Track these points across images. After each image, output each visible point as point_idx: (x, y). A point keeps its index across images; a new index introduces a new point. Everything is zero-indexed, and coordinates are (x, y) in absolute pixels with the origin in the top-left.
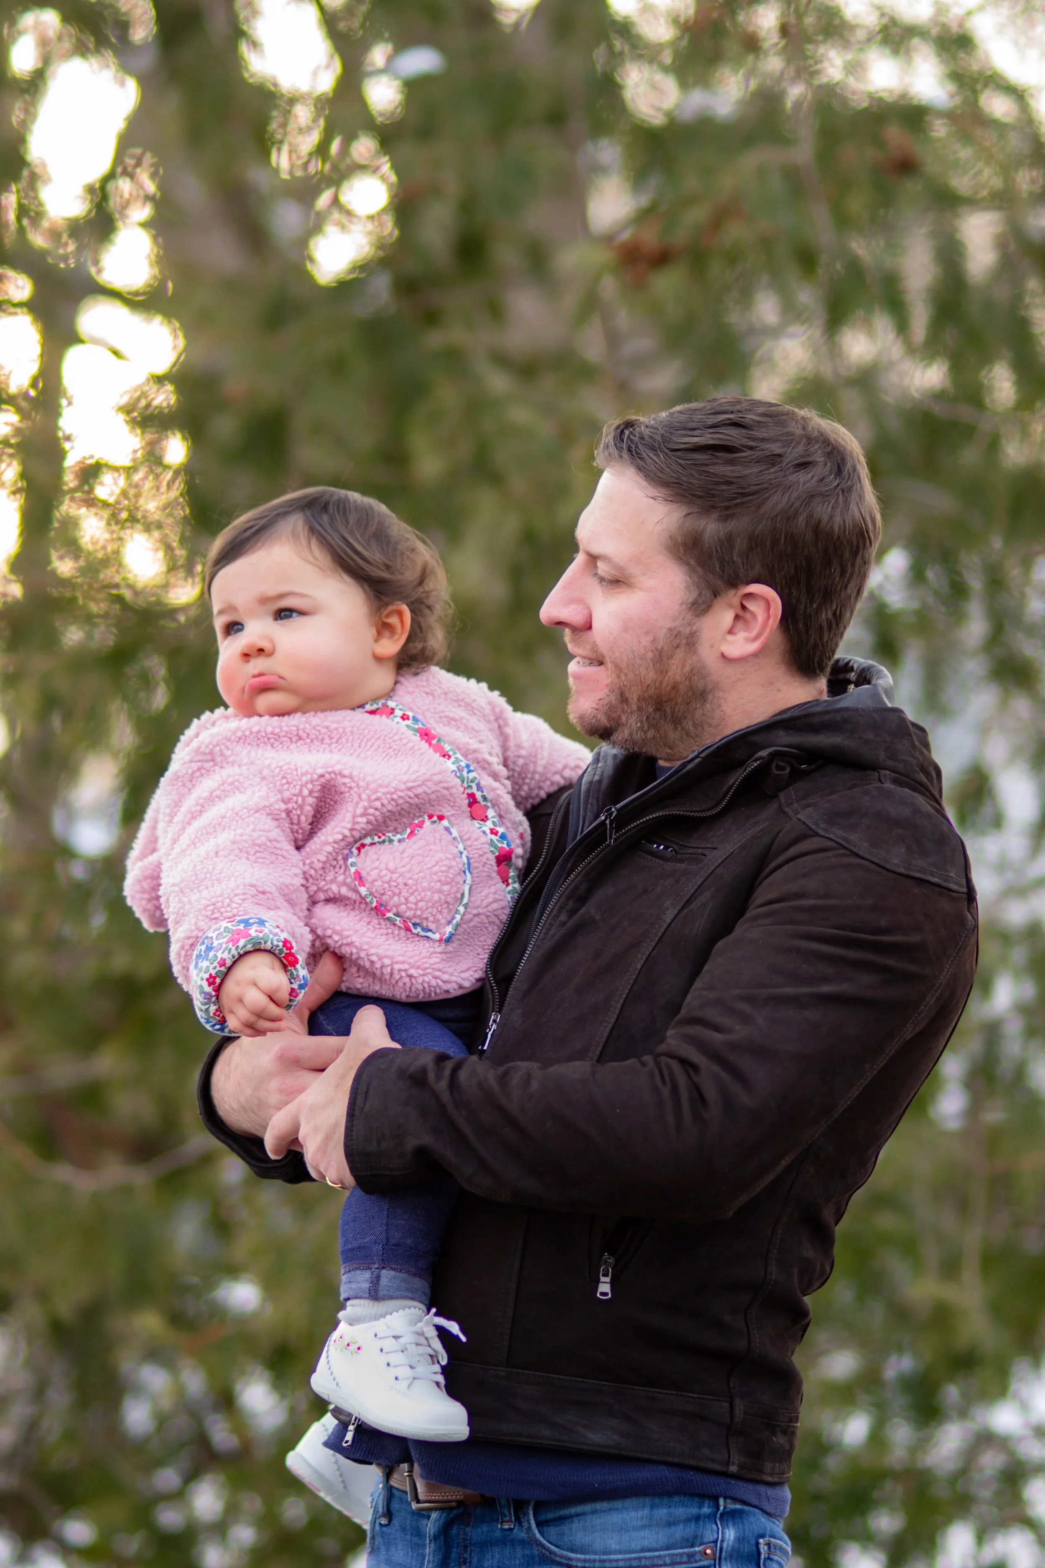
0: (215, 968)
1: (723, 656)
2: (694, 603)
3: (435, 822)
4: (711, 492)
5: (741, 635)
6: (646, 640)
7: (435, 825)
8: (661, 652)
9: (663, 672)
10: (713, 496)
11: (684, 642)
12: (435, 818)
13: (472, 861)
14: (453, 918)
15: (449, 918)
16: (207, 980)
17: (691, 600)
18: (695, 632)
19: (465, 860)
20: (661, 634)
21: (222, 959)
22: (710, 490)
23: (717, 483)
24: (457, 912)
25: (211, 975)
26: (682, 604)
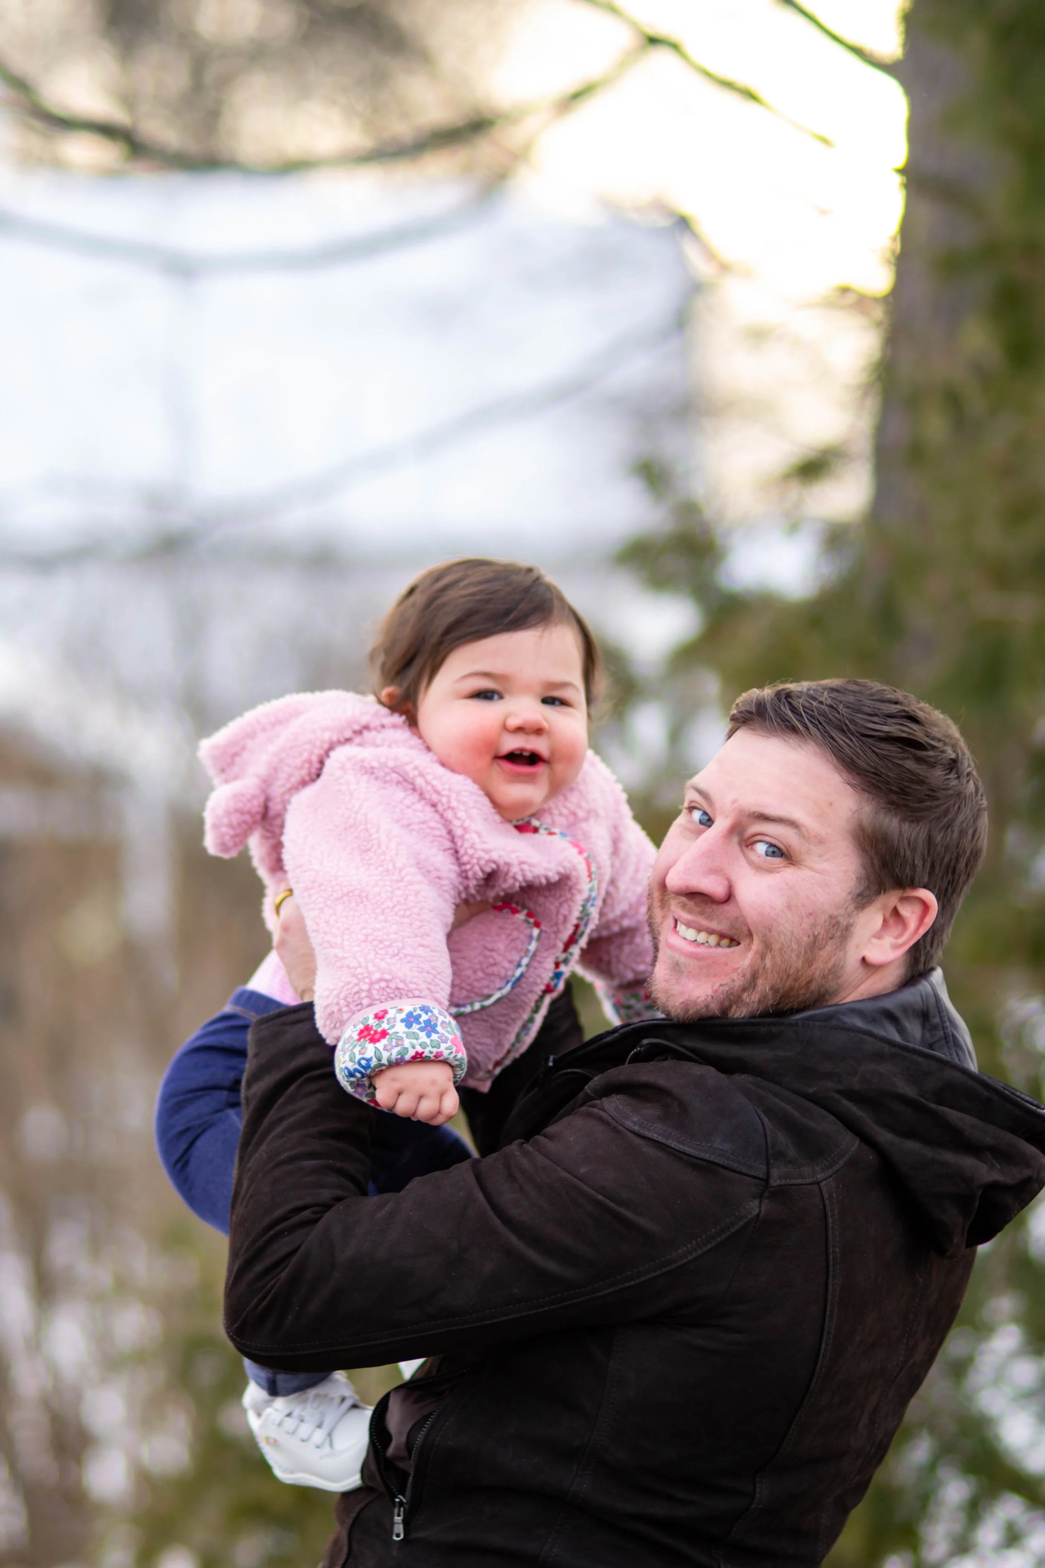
0: (431, 1052)
1: (864, 960)
2: (860, 895)
3: (528, 922)
4: (906, 790)
5: (888, 940)
6: (807, 923)
7: (526, 925)
8: (815, 937)
9: (809, 963)
10: (907, 794)
11: (839, 934)
12: (532, 920)
13: (524, 980)
14: (464, 1006)
15: (461, 1002)
16: (417, 1053)
17: (858, 891)
18: (851, 925)
19: (518, 973)
20: (822, 919)
21: (442, 1052)
22: (906, 787)
23: (912, 781)
24: (472, 1004)
25: (423, 1053)
26: (850, 893)
